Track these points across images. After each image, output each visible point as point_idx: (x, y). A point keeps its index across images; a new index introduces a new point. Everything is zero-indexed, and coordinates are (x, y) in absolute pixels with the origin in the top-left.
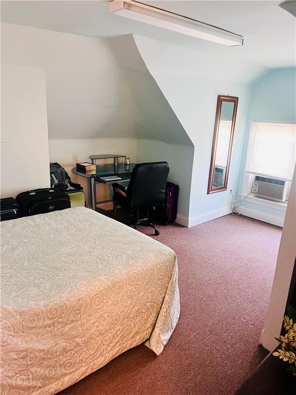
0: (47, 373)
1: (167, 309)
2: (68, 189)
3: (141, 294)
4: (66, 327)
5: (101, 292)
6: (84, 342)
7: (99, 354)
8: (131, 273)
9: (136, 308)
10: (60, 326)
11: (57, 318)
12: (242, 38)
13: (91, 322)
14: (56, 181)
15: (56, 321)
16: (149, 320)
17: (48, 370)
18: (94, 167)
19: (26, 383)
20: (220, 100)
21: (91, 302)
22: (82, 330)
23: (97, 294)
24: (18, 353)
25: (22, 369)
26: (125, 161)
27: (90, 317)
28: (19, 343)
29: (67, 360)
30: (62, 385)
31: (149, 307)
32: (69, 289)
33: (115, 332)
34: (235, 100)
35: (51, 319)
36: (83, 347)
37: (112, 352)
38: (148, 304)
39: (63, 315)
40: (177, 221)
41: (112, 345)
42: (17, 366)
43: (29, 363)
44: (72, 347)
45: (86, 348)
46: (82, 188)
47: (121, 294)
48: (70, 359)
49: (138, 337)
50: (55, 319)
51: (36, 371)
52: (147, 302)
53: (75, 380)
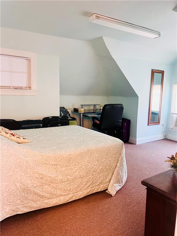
0: (52, 191)
1: (117, 171)
2: (69, 119)
3: (103, 160)
4: (63, 168)
5: (81, 153)
6: (71, 179)
7: (80, 189)
8: (98, 147)
9: (101, 168)
10: (60, 166)
11: (59, 162)
12: (159, 33)
13: (75, 169)
14: (63, 115)
15: (58, 163)
16: (108, 177)
17: (53, 189)
18: (83, 109)
19: (41, 193)
20: (153, 72)
21: (76, 158)
22: (71, 172)
23: (79, 154)
24: (39, 175)
25: (40, 185)
26: (100, 108)
27: (75, 166)
28: (40, 170)
29: (62, 187)
30: (60, 201)
31: (108, 169)
32: (66, 149)
33: (89, 178)
34: (162, 72)
35: (55, 161)
36: (71, 182)
37: (87, 190)
38: (107, 167)
39: (62, 161)
40: (130, 141)
41: (87, 186)
42: (38, 182)
43: (44, 182)
44: (66, 180)
45: (73, 183)
46: (76, 119)
47: (92, 157)
48: (64, 187)
49: (102, 186)
50: (58, 162)
51: (47, 188)
52: (107, 166)
53: (66, 200)
